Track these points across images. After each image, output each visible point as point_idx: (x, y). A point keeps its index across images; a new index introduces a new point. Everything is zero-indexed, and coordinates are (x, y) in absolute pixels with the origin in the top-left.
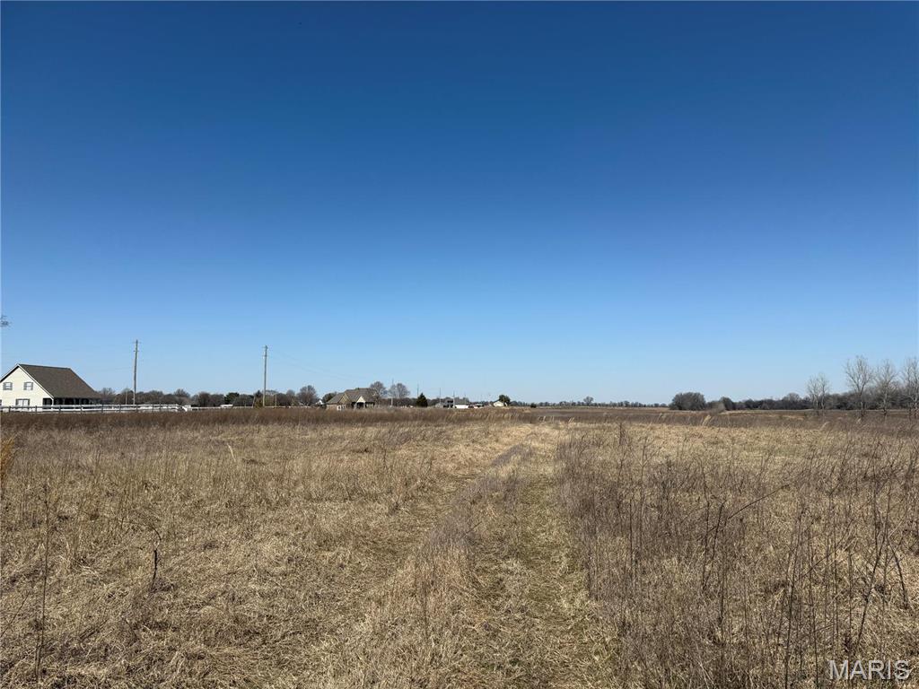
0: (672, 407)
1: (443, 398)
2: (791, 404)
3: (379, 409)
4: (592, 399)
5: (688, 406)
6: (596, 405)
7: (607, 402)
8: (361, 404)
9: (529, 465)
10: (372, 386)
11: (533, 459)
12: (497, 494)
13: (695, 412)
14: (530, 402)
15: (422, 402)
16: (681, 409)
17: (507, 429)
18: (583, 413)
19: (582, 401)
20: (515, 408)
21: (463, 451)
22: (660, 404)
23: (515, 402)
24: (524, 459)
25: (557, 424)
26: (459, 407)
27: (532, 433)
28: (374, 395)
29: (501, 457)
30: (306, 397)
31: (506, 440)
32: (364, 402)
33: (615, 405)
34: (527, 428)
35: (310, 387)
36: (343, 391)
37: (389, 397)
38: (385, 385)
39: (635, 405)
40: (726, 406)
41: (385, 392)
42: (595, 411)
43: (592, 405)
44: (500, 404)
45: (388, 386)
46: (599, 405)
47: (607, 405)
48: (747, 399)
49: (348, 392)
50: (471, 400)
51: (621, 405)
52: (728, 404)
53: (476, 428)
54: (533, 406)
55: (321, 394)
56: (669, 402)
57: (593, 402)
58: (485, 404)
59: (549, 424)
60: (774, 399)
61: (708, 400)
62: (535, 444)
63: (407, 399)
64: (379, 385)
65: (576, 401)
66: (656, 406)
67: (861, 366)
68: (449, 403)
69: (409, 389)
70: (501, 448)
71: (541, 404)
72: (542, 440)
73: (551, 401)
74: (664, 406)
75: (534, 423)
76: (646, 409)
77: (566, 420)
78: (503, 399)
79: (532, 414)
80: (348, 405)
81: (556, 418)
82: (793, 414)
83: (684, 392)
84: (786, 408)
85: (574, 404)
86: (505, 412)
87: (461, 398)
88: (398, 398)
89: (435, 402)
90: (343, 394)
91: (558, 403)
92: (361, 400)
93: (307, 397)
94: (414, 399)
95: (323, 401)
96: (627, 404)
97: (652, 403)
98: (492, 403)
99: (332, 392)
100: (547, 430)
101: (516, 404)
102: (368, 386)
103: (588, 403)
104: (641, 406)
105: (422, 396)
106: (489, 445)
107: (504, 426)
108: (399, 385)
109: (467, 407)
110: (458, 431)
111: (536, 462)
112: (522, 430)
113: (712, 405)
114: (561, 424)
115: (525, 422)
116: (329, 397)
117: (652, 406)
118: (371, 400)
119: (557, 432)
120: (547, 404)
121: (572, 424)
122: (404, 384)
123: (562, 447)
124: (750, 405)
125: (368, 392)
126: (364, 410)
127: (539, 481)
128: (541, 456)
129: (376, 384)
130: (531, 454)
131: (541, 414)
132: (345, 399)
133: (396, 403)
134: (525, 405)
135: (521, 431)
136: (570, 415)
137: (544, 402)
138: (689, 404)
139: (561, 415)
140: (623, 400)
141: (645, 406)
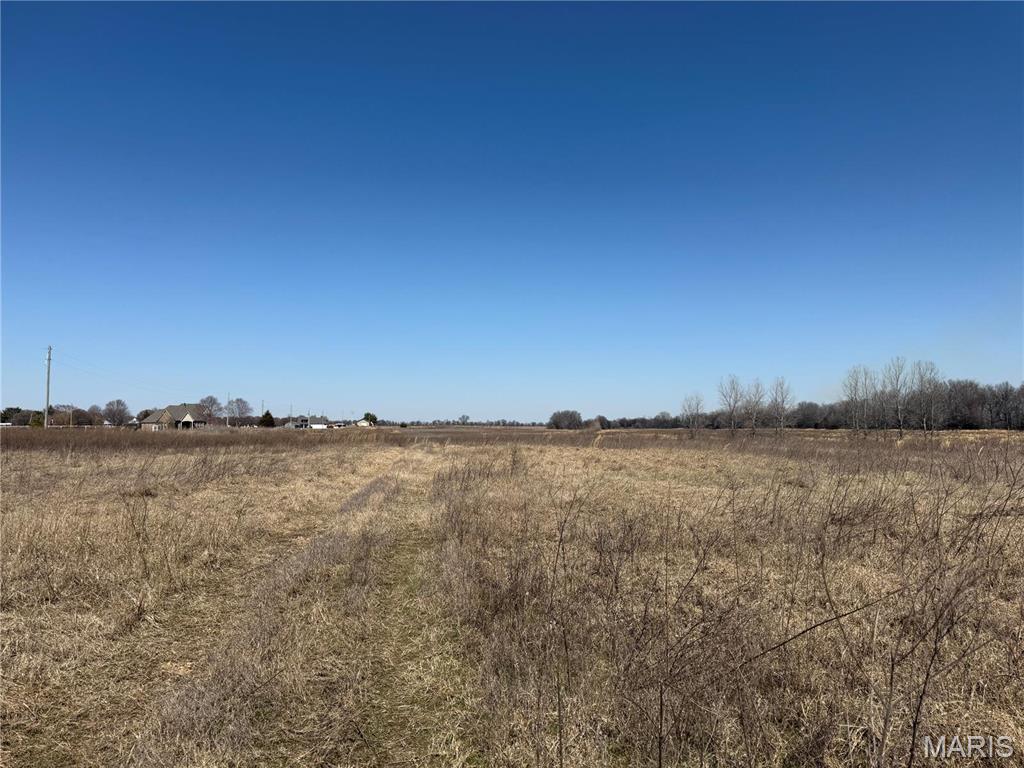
0: (549, 426)
1: (295, 415)
2: (662, 423)
3: (210, 430)
4: (468, 418)
5: (566, 425)
6: (472, 424)
7: (484, 421)
8: (187, 425)
9: (394, 508)
10: (202, 401)
11: (400, 499)
12: (338, 567)
13: (571, 431)
14: (399, 421)
15: (268, 420)
16: (558, 428)
17: (369, 455)
18: (458, 433)
19: (457, 420)
20: (383, 427)
21: (301, 490)
22: (537, 423)
23: (383, 421)
24: (387, 499)
25: (432, 447)
26: (315, 427)
27: (401, 460)
28: (205, 412)
29: (356, 497)
30: (114, 415)
31: (366, 470)
32: (192, 421)
33: (491, 424)
34: (394, 453)
35: (119, 402)
36: (163, 406)
37: (225, 415)
38: (219, 401)
39: (512, 424)
40: (601, 424)
41: (220, 409)
42: (472, 430)
43: (468, 424)
44: (365, 424)
45: (223, 403)
46: (476, 424)
47: (484, 425)
48: (621, 418)
49: (171, 408)
50: (331, 419)
51: (498, 424)
52: (604, 423)
53: (328, 453)
54: (403, 425)
55: (134, 410)
56: (546, 420)
57: (468, 421)
58: (347, 423)
59: (422, 448)
60: (647, 418)
61: (584, 418)
62: (404, 475)
63: (249, 417)
64: (212, 401)
65: (451, 420)
66: (534, 424)
67: (734, 385)
68: (303, 422)
69: (251, 406)
70: (358, 483)
71: (412, 424)
72: (414, 469)
73: (423, 420)
74: (541, 425)
75: (404, 446)
76: (523, 428)
77: (442, 442)
78: (370, 418)
79: (400, 435)
80: (170, 424)
81: (431, 439)
82: (667, 433)
83: (562, 409)
84: (658, 427)
85: (448, 423)
86: (368, 432)
87: (318, 416)
88: (237, 416)
89: (285, 421)
90: (164, 411)
91: (430, 421)
92: (188, 418)
93: (117, 414)
94: (258, 417)
95: (138, 419)
96: (504, 423)
97: (529, 422)
98: (355, 422)
99: (150, 408)
100: (419, 455)
101: (383, 423)
102: (197, 401)
103: (464, 422)
104: (518, 424)
105: (268, 414)
106: (342, 478)
107: (366, 451)
108: (238, 400)
109: (325, 427)
110: (300, 460)
111: (405, 503)
112: (388, 455)
113: (588, 424)
114: (436, 447)
115: (392, 445)
116: (146, 414)
117: (529, 425)
118: (201, 419)
119: (431, 458)
120: (418, 423)
121: (450, 448)
122: (244, 399)
123: (440, 479)
124: (624, 424)
125: (197, 409)
126: (191, 431)
127: (408, 537)
128: (411, 492)
129: (208, 398)
130: (397, 491)
131: (412, 434)
132: (166, 418)
133: (234, 422)
134: (394, 424)
135: (386, 458)
136: (446, 435)
137: (416, 420)
138: (567, 423)
139: (433, 436)
140: (500, 419)
141: (522, 425)
